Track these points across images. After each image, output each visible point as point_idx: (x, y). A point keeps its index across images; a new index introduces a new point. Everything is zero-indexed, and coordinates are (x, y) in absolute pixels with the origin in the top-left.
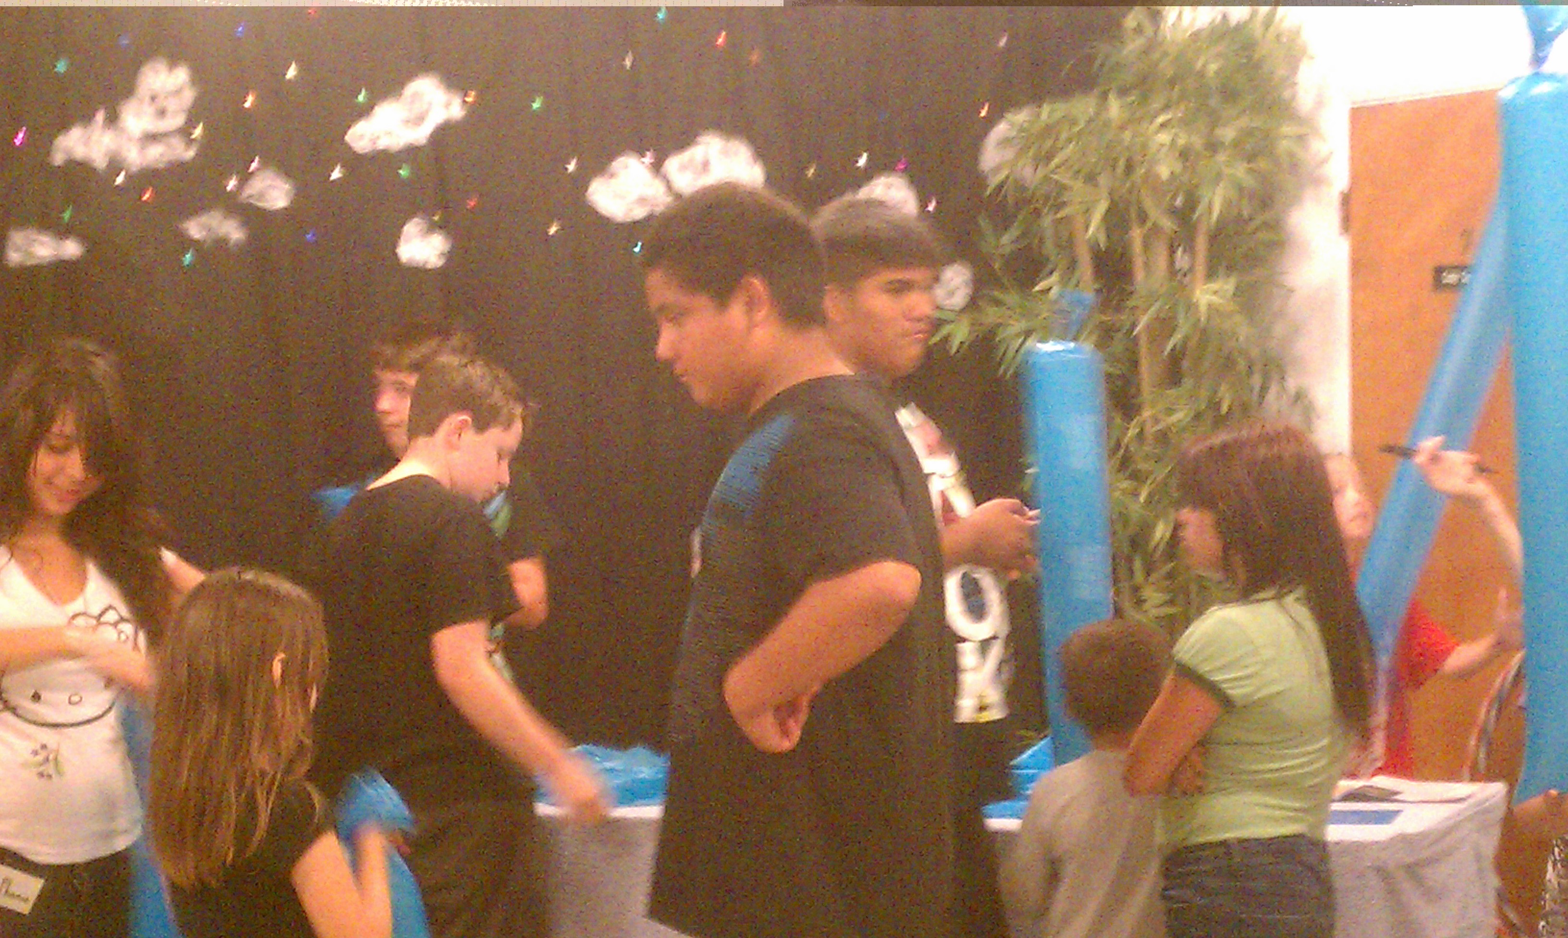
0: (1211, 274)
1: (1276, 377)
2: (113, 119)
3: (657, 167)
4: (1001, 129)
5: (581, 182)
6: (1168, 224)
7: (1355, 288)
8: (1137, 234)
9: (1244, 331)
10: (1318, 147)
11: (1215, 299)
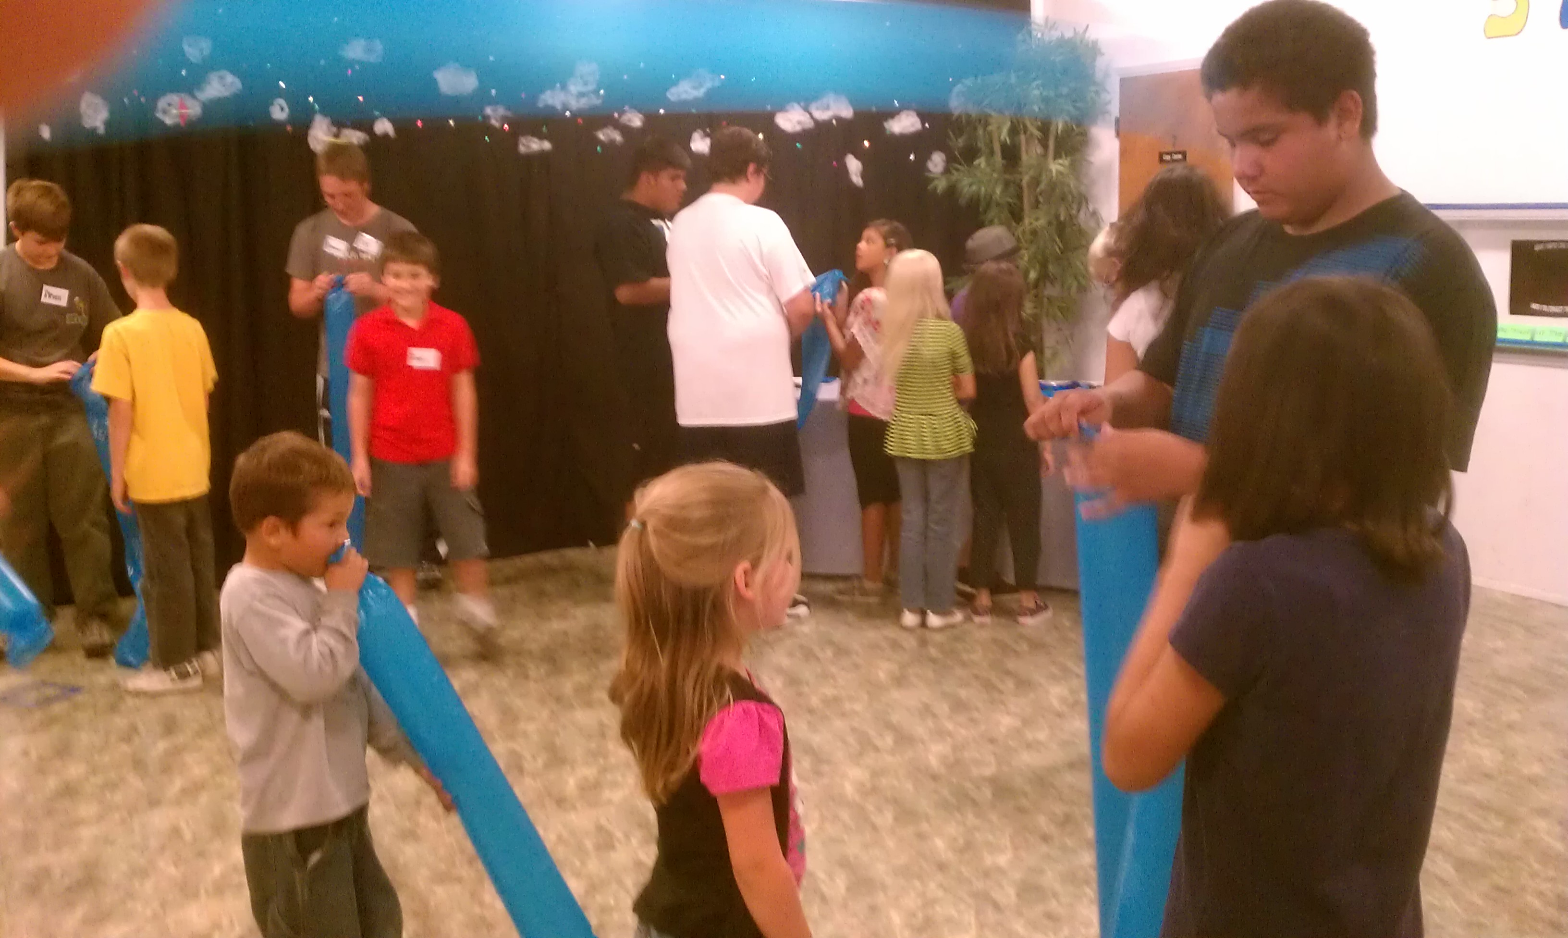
0: (1057, 156)
1: (1084, 203)
2: (564, 87)
4: (959, 88)
6: (1037, 133)
7: (1121, 162)
8: (1023, 137)
9: (1072, 183)
10: (1105, 97)
11: (1061, 168)
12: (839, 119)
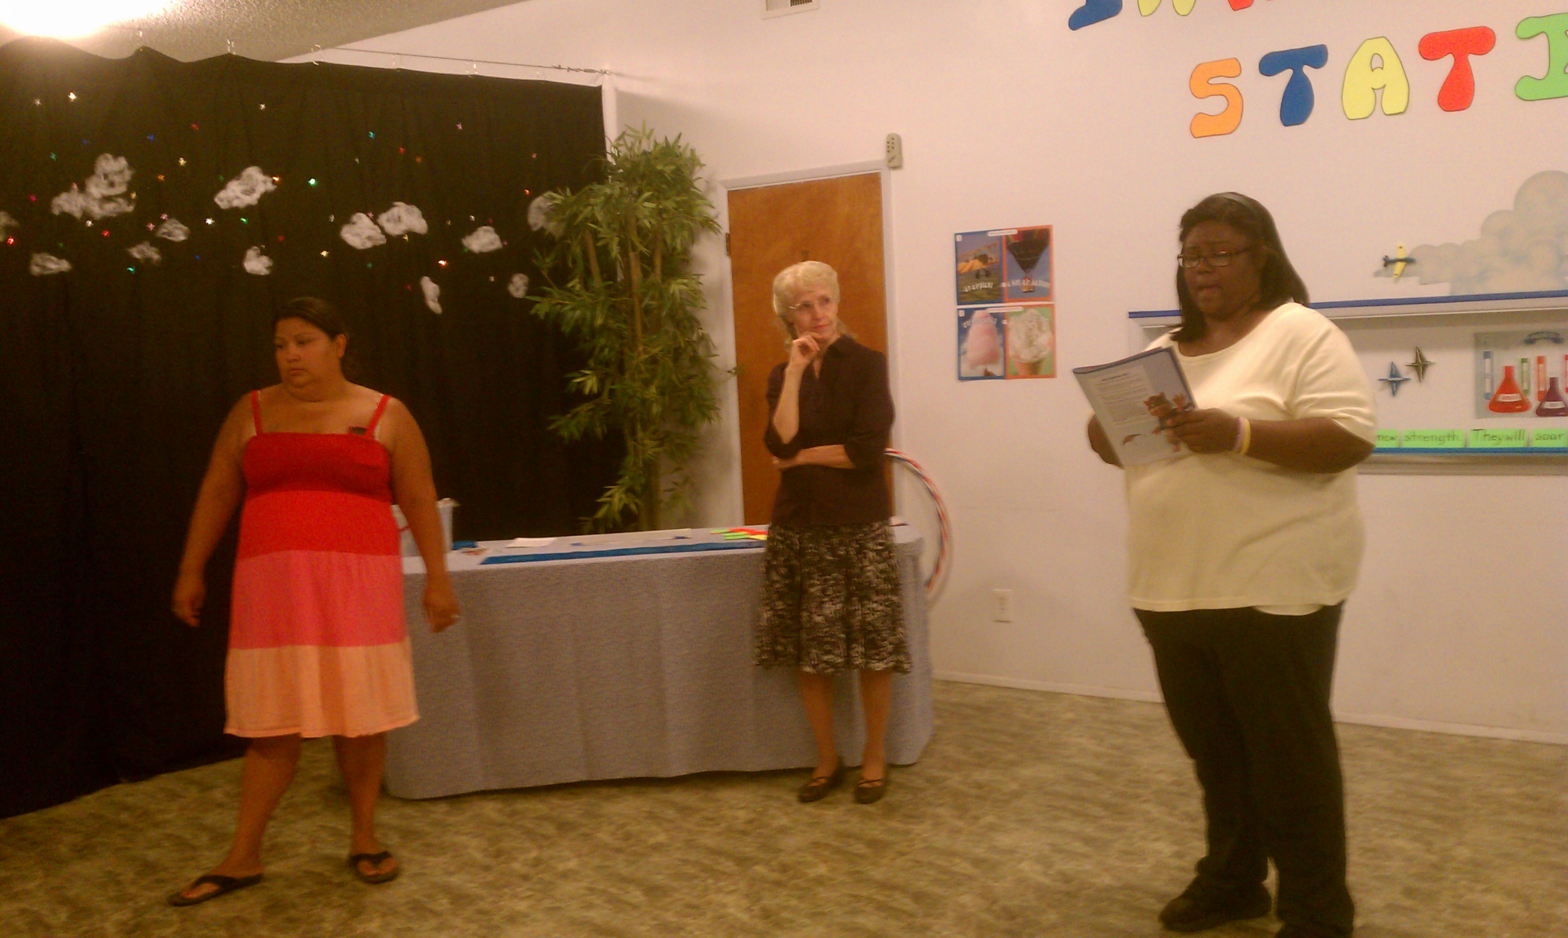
3: (375, 220)
5: (337, 227)
7: (734, 283)
12: (412, 234)
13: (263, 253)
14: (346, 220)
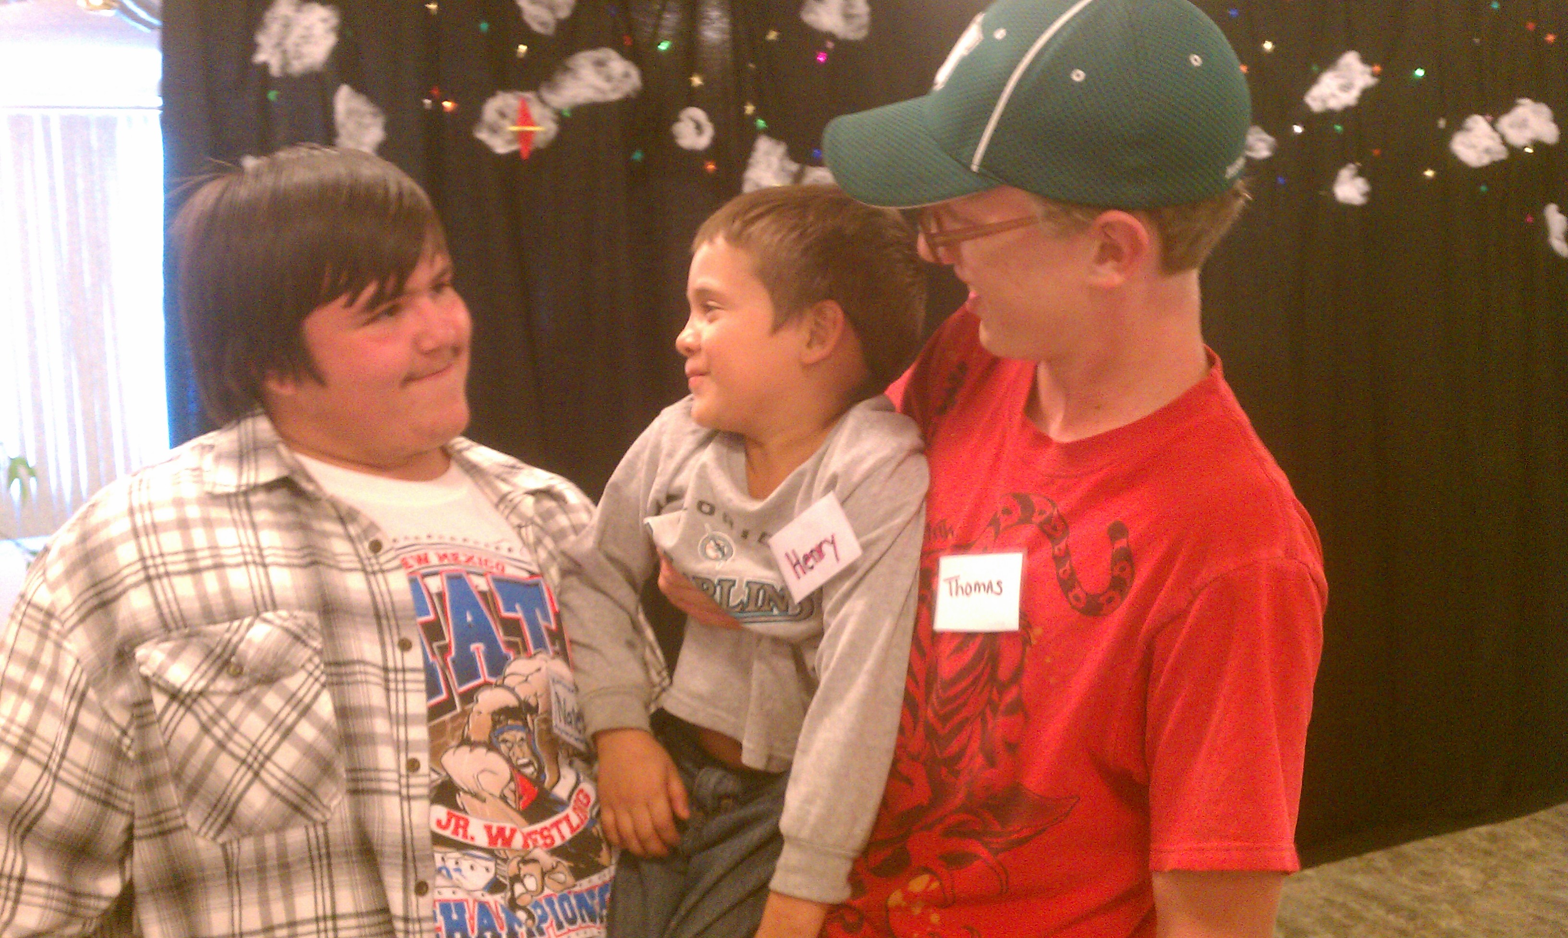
3: (1493, 124)
5: (1447, 136)
12: (1538, 145)
13: (1360, 173)
14: (1457, 125)
